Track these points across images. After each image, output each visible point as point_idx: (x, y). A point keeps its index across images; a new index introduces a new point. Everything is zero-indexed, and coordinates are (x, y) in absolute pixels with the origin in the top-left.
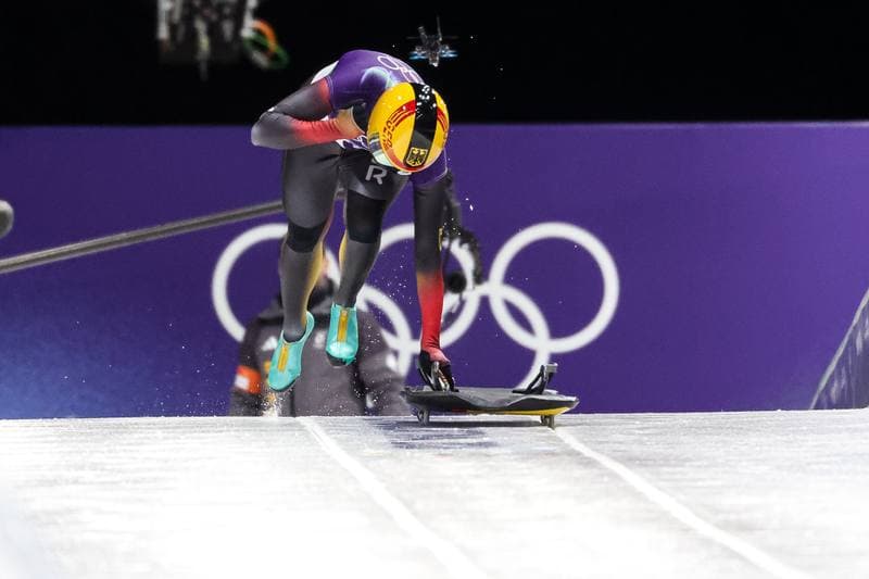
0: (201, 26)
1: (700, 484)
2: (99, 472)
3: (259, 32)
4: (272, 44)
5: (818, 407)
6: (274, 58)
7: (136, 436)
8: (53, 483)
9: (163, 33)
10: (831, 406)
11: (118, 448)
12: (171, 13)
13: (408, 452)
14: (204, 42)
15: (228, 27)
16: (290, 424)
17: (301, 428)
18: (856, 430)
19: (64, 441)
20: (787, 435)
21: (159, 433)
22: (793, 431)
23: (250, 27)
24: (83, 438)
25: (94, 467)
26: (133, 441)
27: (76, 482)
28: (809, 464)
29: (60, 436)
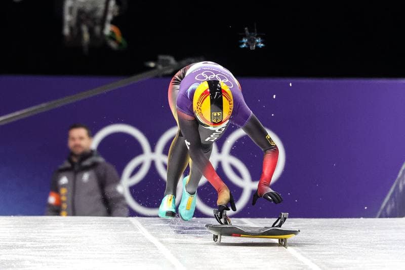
0: (85, 29)
1: (323, 253)
2: (33, 243)
3: (112, 32)
4: (119, 37)
5: (381, 217)
6: (120, 44)
7: (51, 225)
8: (11, 247)
9: (66, 31)
10: (387, 217)
11: (42, 231)
12: (70, 22)
13: (182, 235)
14: (86, 36)
15: (97, 29)
16: (125, 221)
17: (130, 223)
18: (399, 228)
19: (16, 227)
20: (366, 230)
21: (62, 224)
22: (369, 229)
23: (108, 29)
24: (25, 226)
25: (31, 240)
26: (49, 228)
27: (22, 247)
28: (376, 244)
29: (15, 225)
